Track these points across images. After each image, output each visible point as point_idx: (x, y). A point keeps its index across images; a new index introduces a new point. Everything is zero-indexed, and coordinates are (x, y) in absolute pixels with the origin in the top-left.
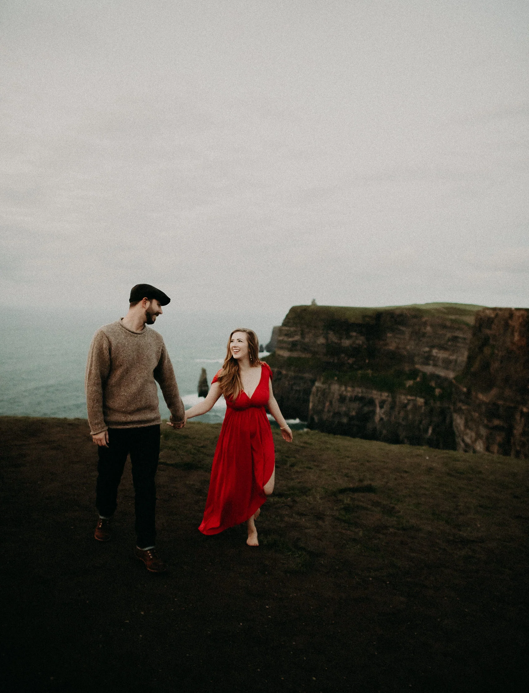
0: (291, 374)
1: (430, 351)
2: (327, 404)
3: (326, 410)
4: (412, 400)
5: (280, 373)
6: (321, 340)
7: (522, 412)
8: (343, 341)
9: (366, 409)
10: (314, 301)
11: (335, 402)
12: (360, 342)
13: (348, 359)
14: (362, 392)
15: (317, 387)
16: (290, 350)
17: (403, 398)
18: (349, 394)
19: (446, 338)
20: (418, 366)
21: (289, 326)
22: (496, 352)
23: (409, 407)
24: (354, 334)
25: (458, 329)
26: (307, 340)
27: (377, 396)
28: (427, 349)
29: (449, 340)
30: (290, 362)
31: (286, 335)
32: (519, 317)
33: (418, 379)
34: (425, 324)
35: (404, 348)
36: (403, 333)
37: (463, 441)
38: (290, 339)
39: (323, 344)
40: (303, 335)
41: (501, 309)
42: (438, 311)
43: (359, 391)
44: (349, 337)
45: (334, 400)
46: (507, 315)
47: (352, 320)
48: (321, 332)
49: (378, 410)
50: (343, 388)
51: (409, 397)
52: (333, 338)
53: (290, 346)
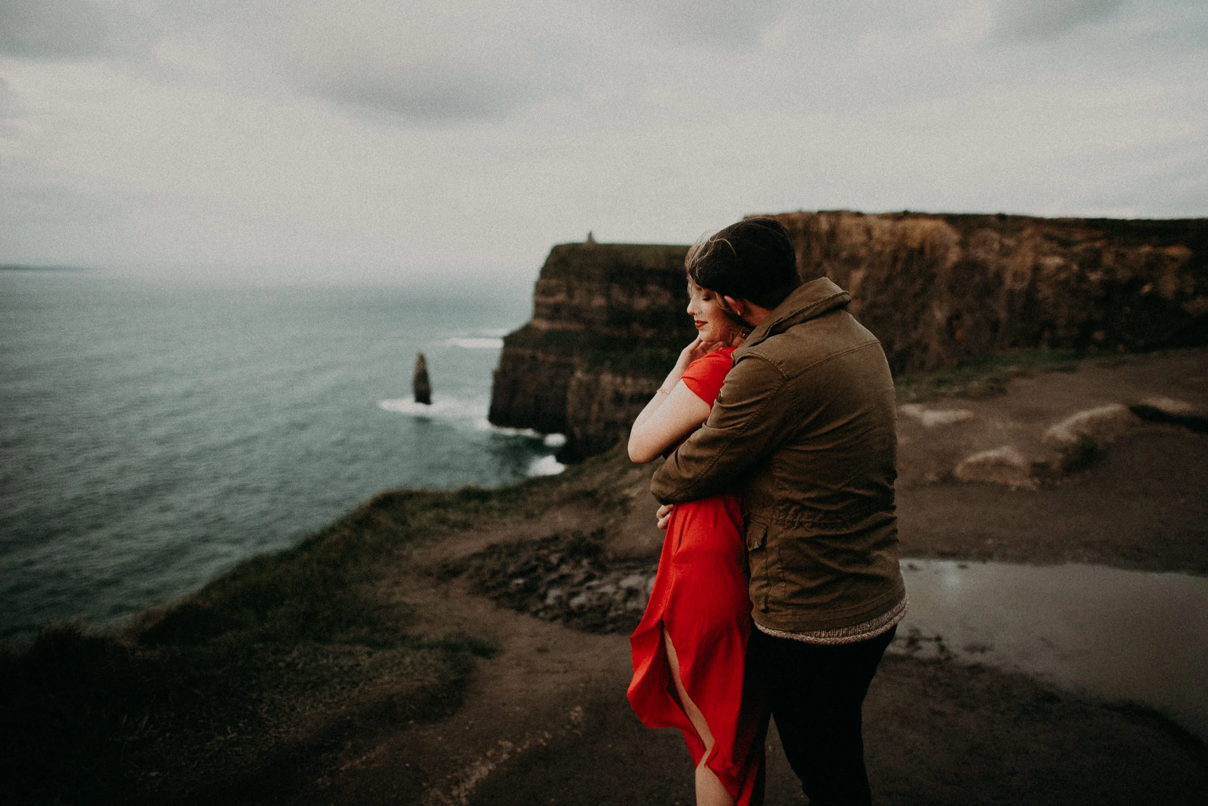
0: (552, 358)
2: (595, 407)
3: (593, 418)
5: (534, 358)
6: (599, 301)
8: (634, 300)
10: (590, 236)
11: (607, 404)
12: (663, 301)
14: (650, 386)
15: (578, 380)
16: (551, 318)
18: (628, 390)
21: (549, 280)
26: (576, 301)
30: (550, 338)
31: (547, 293)
39: (602, 307)
40: (570, 292)
43: (645, 384)
44: (644, 293)
45: (605, 401)
47: (650, 263)
48: (598, 286)
50: (619, 380)
52: (619, 295)
53: (550, 312)
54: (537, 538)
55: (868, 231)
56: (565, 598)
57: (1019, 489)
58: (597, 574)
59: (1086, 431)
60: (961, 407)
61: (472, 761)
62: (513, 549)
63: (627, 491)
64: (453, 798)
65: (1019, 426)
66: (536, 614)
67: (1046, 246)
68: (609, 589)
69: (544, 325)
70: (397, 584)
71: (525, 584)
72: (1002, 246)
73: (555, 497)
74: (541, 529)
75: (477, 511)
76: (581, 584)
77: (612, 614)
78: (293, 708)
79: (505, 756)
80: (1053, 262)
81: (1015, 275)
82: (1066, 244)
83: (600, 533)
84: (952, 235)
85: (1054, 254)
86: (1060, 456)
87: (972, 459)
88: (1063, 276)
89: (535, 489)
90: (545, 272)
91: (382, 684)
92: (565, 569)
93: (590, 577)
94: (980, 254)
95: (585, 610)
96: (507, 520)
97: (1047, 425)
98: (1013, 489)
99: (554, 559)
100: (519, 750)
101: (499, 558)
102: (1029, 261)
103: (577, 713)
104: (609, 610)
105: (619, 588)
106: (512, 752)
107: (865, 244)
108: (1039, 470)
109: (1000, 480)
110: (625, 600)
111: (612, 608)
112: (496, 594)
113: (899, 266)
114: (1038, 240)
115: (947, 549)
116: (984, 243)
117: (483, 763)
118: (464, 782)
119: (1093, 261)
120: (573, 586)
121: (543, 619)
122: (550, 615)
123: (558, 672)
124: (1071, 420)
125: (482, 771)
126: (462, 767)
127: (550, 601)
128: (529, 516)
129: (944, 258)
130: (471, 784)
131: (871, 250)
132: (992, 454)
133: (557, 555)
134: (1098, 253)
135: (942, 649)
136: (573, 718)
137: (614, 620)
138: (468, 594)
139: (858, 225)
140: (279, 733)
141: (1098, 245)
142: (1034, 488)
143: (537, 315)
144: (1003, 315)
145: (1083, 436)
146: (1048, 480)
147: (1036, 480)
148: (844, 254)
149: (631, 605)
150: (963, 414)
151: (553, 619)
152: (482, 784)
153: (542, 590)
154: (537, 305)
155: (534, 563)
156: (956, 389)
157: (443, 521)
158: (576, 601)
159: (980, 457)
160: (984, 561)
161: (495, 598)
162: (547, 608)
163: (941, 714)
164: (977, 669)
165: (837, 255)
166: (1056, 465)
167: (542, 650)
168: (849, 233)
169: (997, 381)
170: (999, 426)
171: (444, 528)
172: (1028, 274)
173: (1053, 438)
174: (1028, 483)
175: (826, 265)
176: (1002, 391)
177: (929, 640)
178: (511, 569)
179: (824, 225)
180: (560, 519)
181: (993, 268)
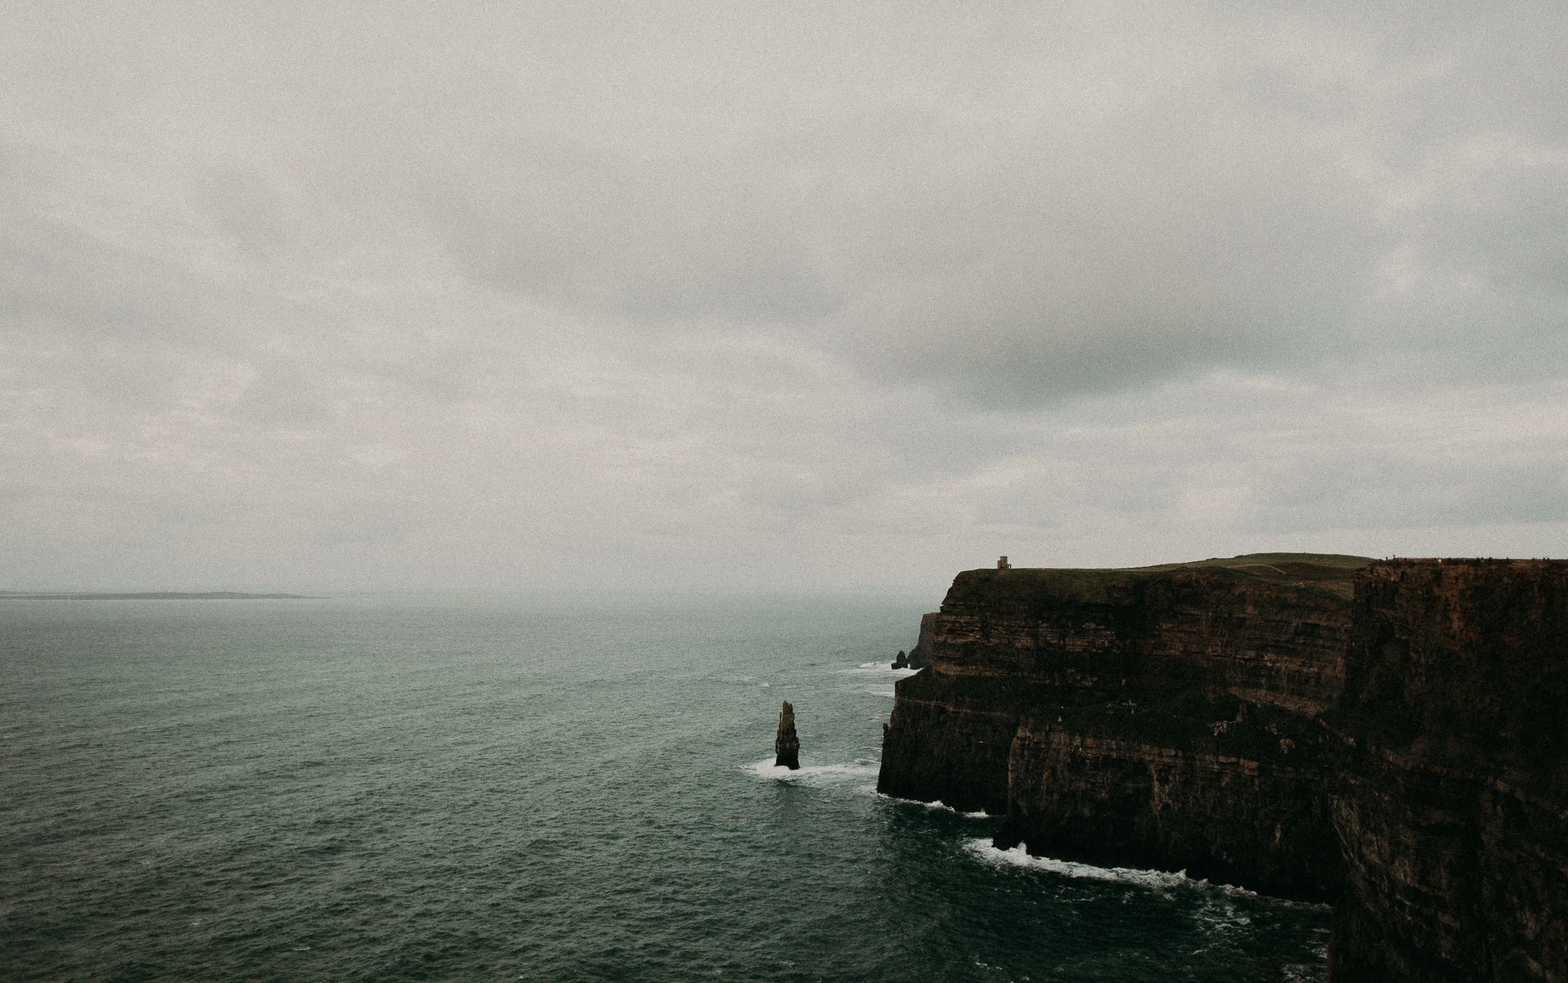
0: (966, 711)
1: (1260, 657)
2: (1045, 775)
3: (1044, 788)
4: (1232, 764)
5: (942, 711)
7: (1496, 794)
8: (1069, 641)
9: (1130, 786)
10: (1004, 560)
11: (1062, 771)
12: (1104, 641)
13: (1082, 679)
14: (1119, 749)
15: (1023, 739)
16: (961, 663)
17: (1212, 762)
18: (1090, 754)
19: (1292, 630)
20: (1234, 691)
21: (956, 615)
22: (1413, 655)
23: (1225, 781)
24: (1091, 626)
25: (1315, 609)
26: (994, 641)
27: (1152, 756)
28: (1251, 654)
29: (1297, 633)
30: (962, 688)
31: (951, 632)
32: (1457, 578)
33: (1239, 719)
34: (1242, 599)
35: (1202, 653)
36: (1195, 621)
37: (1362, 858)
38: (960, 641)
39: (1028, 649)
40: (985, 631)
41: (1410, 563)
42: (1266, 571)
43: (1113, 746)
44: (1080, 633)
45: (1059, 768)
46: (1427, 575)
47: (1087, 597)
48: (1023, 624)
49: (1156, 787)
50: (1078, 741)
51: (1222, 759)
52: (1047, 634)
53: (959, 655)
69: (953, 670)
90: (949, 606)
143: (939, 658)
154: (941, 646)
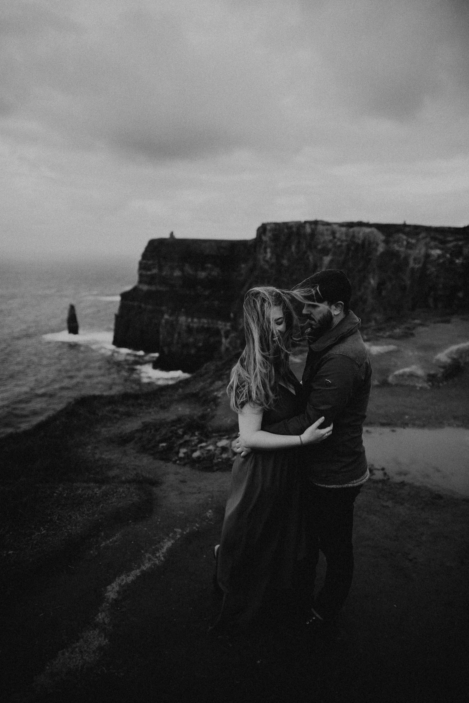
0: (150, 307)
2: (176, 336)
3: (175, 342)
6: (177, 273)
8: (198, 273)
9: (212, 340)
10: (172, 234)
11: (183, 333)
12: (214, 273)
13: (204, 291)
14: (208, 323)
15: (166, 320)
16: (149, 284)
18: (195, 326)
21: (147, 260)
24: (209, 265)
27: (223, 326)
38: (149, 273)
39: (179, 277)
40: (161, 268)
43: (204, 322)
44: (204, 269)
47: (208, 251)
48: (177, 264)
49: (224, 340)
50: (190, 320)
52: (188, 269)
53: (148, 280)
54: (169, 420)
55: (333, 233)
56: (190, 453)
57: (421, 388)
58: (204, 439)
59: (455, 357)
60: (390, 344)
61: (163, 539)
62: (158, 426)
63: (216, 393)
64: (157, 557)
65: (421, 354)
66: (175, 462)
67: (432, 244)
68: (211, 447)
69: (145, 288)
70: (96, 448)
71: (166, 446)
72: (408, 243)
73: (176, 397)
74: (170, 415)
75: (133, 405)
76: (196, 445)
77: (215, 461)
78: (71, 517)
79: (178, 536)
80: (436, 252)
81: (415, 259)
82: (443, 242)
83: (203, 417)
84: (380, 237)
85: (436, 247)
86: (442, 370)
87: (397, 373)
88: (441, 261)
89: (164, 393)
90: (145, 256)
91: (112, 503)
92: (187, 437)
93: (201, 442)
94: (396, 247)
95: (201, 459)
96: (150, 410)
97: (436, 354)
98: (418, 389)
99: (180, 432)
100: (185, 533)
101: (150, 432)
102: (423, 251)
103: (209, 513)
104: (214, 458)
105: (217, 447)
106: (182, 534)
107: (331, 241)
108: (431, 378)
109: (412, 384)
110: (221, 454)
111: (215, 458)
112: (152, 452)
113: (351, 254)
114: (428, 240)
115: (384, 421)
116: (397, 241)
117: (169, 540)
118: (161, 550)
119: (458, 252)
120: (193, 446)
121: (179, 464)
122: (182, 463)
123: (195, 493)
124: (447, 351)
125: (168, 544)
126: (159, 542)
127: (181, 455)
128: (163, 408)
129: (376, 250)
130: (164, 550)
131: (335, 245)
132: (407, 370)
133: (181, 430)
134: (461, 247)
135: (385, 474)
136: (208, 516)
137: (217, 464)
138: (137, 452)
139: (327, 230)
140: (67, 529)
141: (460, 243)
142: (429, 388)
143: (140, 282)
144: (408, 282)
145: (453, 359)
146: (436, 384)
147: (430, 383)
148: (319, 247)
149: (224, 456)
150: (392, 347)
151: (184, 465)
152: (170, 550)
153: (176, 449)
154: (141, 276)
155: (170, 434)
156: (388, 334)
157: (115, 412)
158: (196, 454)
159: (401, 371)
160: (404, 428)
161: (152, 454)
162: (180, 459)
163: (387, 507)
164: (403, 484)
165: (315, 247)
166: (439, 375)
167: (183, 482)
168: (322, 234)
169: (408, 328)
170: (411, 354)
171: (118, 416)
172: (423, 260)
173: (438, 360)
174: (426, 385)
175: (309, 253)
176: (412, 335)
177: (378, 470)
178: (158, 438)
179: (308, 229)
180: (180, 409)
181: (403, 255)
